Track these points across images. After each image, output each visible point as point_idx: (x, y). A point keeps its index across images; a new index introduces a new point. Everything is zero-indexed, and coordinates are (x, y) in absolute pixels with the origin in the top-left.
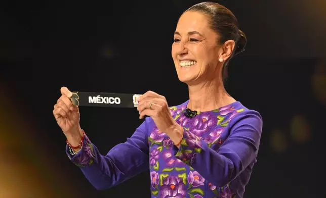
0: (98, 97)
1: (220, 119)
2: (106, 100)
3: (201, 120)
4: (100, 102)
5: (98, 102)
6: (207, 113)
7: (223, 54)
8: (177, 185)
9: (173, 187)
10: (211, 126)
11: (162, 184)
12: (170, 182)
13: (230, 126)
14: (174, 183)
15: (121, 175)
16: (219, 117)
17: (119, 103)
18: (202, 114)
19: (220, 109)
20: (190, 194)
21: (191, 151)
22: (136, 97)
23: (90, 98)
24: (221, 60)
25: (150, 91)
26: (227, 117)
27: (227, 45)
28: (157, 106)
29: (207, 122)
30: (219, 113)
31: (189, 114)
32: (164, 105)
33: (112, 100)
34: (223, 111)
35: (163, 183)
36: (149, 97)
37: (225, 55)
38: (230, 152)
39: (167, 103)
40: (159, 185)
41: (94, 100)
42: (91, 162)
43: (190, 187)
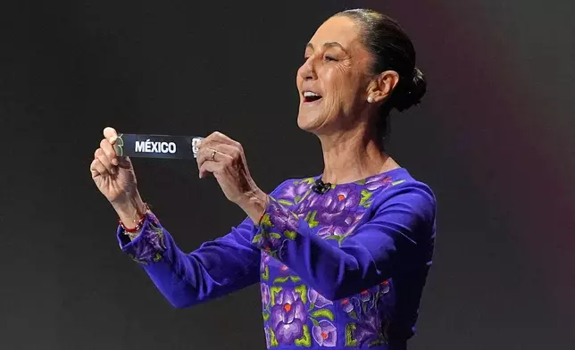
0: (148, 142)
1: (366, 195)
2: (157, 147)
3: (335, 198)
4: (149, 151)
5: (147, 151)
6: (346, 187)
7: (374, 90)
8: (294, 305)
9: (288, 309)
10: (350, 207)
11: (273, 304)
12: (284, 300)
13: (374, 207)
14: (290, 302)
15: (214, 285)
16: (363, 193)
17: (174, 151)
18: (339, 187)
19: (367, 179)
20: (313, 320)
21: (278, 236)
22: (197, 142)
23: (137, 143)
24: (369, 99)
25: (217, 133)
26: (376, 193)
27: (385, 78)
28: (224, 157)
29: (345, 201)
30: (365, 187)
31: (320, 188)
32: (236, 155)
33: (165, 147)
34: (371, 184)
35: (275, 300)
36: (214, 142)
37: (378, 92)
38: (356, 246)
39: (242, 153)
40: (270, 306)
41: (142, 146)
42: (158, 257)
43: (312, 308)
